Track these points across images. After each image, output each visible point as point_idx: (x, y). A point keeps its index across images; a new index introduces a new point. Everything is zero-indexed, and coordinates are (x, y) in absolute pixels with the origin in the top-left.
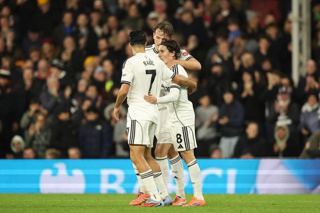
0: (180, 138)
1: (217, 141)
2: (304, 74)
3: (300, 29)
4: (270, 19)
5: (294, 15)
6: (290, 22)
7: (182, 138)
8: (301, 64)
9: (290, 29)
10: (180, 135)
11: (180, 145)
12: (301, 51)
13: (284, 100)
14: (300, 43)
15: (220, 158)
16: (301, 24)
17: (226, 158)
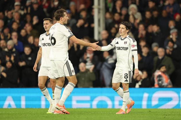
0: (127, 76)
2: (101, 39)
3: (99, 12)
4: (82, 6)
7: (128, 76)
8: (99, 33)
10: (127, 74)
11: (127, 80)
12: (99, 25)
13: (90, 54)
14: (99, 21)
16: (99, 10)
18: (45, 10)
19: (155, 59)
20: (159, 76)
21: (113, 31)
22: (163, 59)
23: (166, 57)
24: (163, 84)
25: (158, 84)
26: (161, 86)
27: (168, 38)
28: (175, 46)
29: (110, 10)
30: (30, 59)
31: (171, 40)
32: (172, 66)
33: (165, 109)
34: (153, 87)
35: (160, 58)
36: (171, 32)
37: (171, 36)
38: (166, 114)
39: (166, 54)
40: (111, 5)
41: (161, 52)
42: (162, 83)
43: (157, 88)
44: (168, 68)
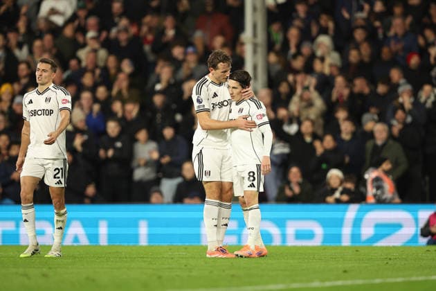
0: (253, 176)
1: (157, 182)
3: (255, 52)
4: (219, 41)
5: (247, 35)
6: (242, 44)
9: (243, 52)
12: (255, 76)
14: (255, 68)
15: (162, 203)
16: (255, 46)
17: (168, 203)
18: (147, 48)
19: (369, 145)
20: (377, 179)
21: (284, 88)
22: (384, 145)
23: (391, 142)
24: (384, 197)
25: (375, 196)
26: (380, 201)
27: (395, 103)
28: (409, 119)
29: (278, 46)
30: (119, 144)
31: (402, 106)
32: (403, 159)
33: (387, 248)
34: (363, 202)
35: (379, 142)
36: (400, 90)
37: (401, 100)
38: (390, 257)
39: (391, 136)
40: (278, 37)
41: (380, 131)
42: (383, 193)
43: (372, 204)
44: (396, 164)
